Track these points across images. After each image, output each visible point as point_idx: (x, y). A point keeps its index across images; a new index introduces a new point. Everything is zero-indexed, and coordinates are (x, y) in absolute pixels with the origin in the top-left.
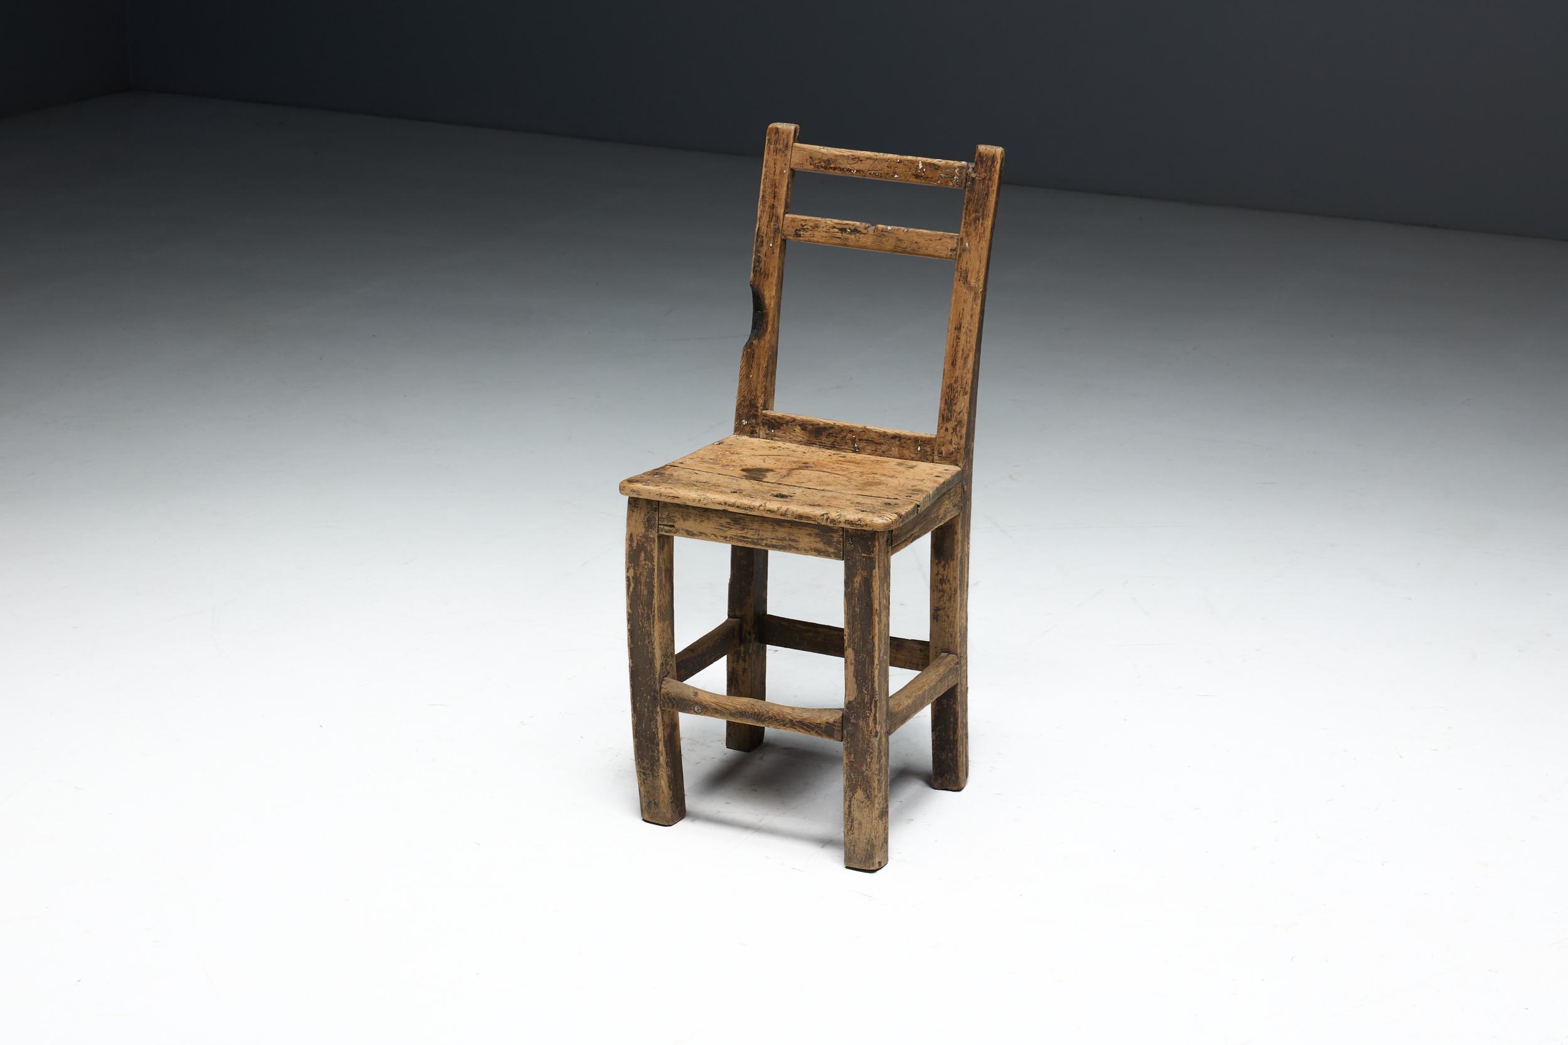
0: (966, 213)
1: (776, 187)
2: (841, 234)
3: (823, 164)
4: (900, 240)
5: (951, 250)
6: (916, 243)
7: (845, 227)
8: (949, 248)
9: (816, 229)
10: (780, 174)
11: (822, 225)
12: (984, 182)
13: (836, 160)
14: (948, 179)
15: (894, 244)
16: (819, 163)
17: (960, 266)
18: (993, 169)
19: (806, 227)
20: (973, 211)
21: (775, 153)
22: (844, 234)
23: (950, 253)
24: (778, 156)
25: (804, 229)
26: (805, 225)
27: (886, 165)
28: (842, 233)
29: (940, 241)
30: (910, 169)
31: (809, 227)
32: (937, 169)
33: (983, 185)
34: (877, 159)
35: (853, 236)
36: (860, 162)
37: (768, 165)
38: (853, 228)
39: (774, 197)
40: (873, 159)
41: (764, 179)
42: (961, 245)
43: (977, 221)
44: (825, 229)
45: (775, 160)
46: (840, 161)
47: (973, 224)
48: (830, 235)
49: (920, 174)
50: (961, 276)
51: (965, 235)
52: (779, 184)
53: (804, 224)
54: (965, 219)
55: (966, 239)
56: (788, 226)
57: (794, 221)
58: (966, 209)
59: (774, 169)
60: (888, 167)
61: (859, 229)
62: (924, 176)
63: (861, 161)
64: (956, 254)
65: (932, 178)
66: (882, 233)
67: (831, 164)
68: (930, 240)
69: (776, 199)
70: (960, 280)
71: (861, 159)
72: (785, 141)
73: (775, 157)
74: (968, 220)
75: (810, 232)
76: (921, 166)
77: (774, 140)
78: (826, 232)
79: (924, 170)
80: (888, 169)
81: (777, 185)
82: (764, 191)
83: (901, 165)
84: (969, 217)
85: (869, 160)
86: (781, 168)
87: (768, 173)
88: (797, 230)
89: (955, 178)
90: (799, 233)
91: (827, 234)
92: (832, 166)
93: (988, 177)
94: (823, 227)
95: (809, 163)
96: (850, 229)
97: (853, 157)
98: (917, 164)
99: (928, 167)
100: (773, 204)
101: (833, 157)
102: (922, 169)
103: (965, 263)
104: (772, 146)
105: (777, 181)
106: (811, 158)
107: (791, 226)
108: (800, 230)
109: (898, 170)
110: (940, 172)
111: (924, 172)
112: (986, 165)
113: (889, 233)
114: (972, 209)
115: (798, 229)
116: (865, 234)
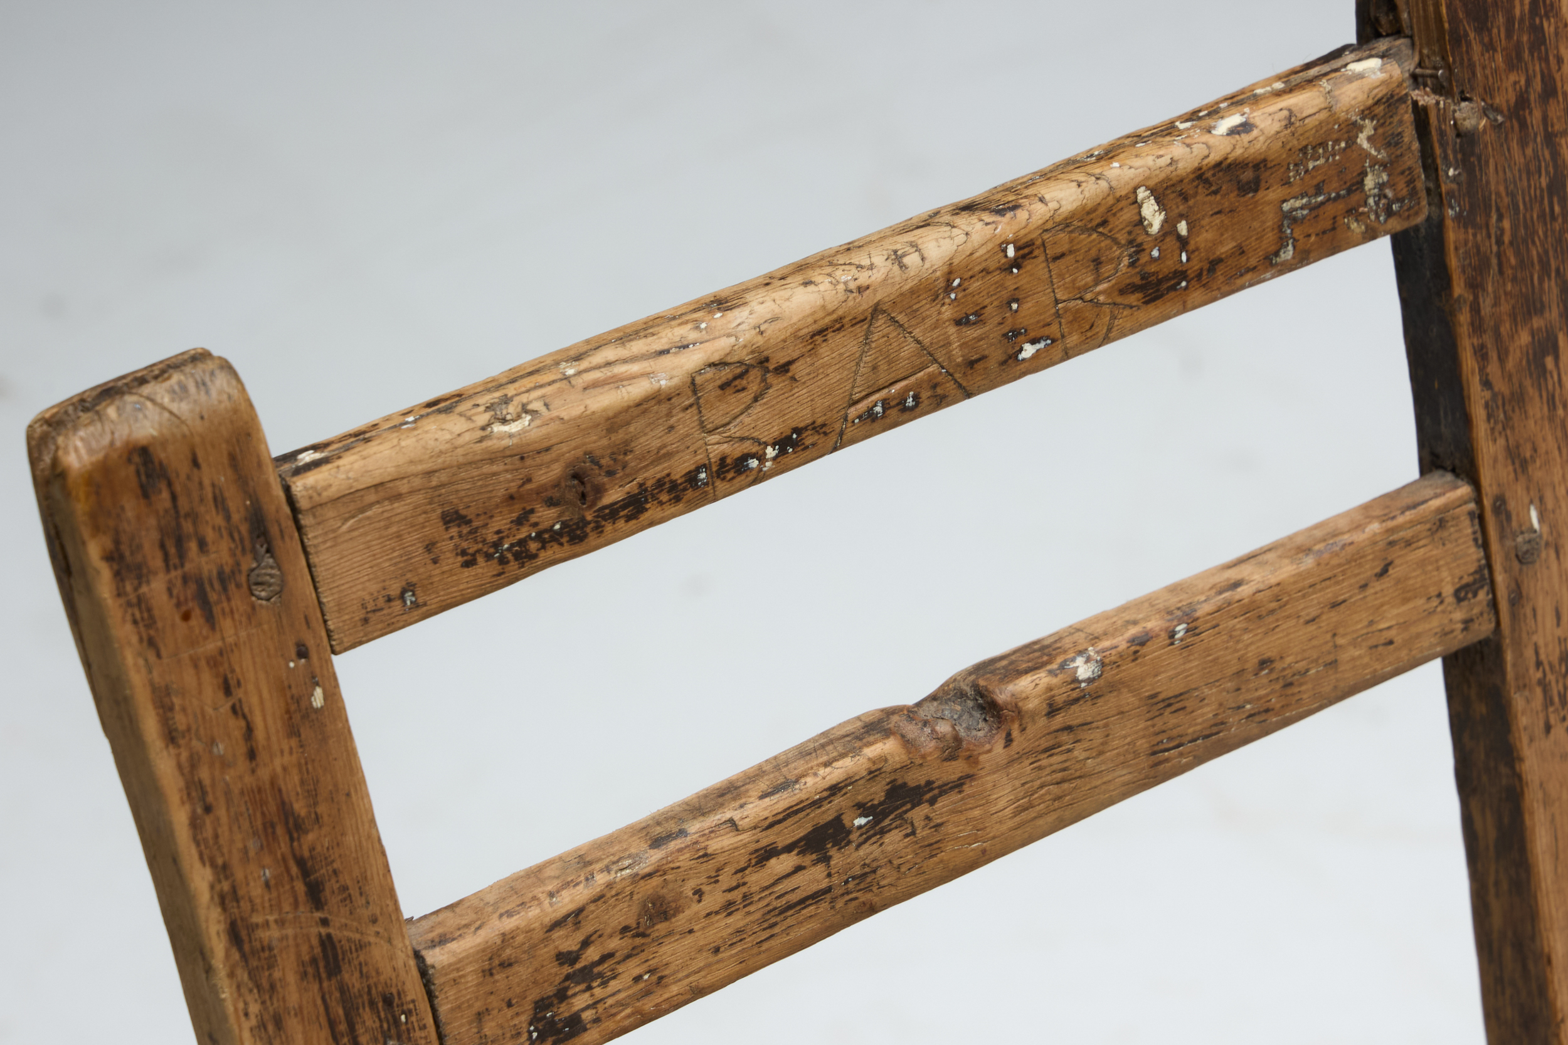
0: (1481, 354)
1: (295, 827)
2: (819, 871)
3: (547, 516)
4: (1168, 703)
5: (1462, 593)
6: (1264, 663)
7: (827, 813)
8: (1448, 590)
9: (662, 927)
10: (293, 731)
11: (691, 885)
12: (1523, 125)
13: (626, 448)
14: (1330, 209)
15: (1143, 744)
16: (519, 522)
17: (1529, 653)
18: (1549, 28)
19: (592, 954)
20: (1513, 317)
21: (197, 620)
22: (838, 859)
23: (1458, 615)
24: (227, 624)
25: (587, 976)
26: (586, 943)
27: (948, 312)
28: (826, 859)
29: (1386, 583)
30: (1097, 262)
31: (614, 944)
32: (1254, 186)
33: (1523, 144)
34: (877, 310)
35: (894, 840)
36: (778, 384)
37: (180, 721)
38: (877, 792)
39: (315, 895)
40: (857, 322)
41: (195, 824)
42: (1502, 537)
43: (1549, 362)
44: (714, 898)
45: (214, 662)
46: (650, 439)
47: (1531, 391)
48: (757, 909)
49: (1169, 266)
50: (1548, 701)
51: (1505, 472)
52: (312, 794)
53: (567, 941)
54: (1487, 384)
55: (1520, 488)
56: (479, 1016)
57: (506, 965)
58: (1477, 327)
59: (236, 726)
60: (961, 322)
61: (914, 778)
62: (1196, 265)
63: (784, 369)
64: (1494, 604)
65: (1241, 251)
66: (1059, 720)
67: (600, 491)
68: (1335, 605)
69: (333, 901)
70: (1548, 728)
71: (781, 358)
72: (237, 505)
73: (211, 646)
74: (1500, 386)
75: (633, 968)
76: (1153, 215)
77: (149, 540)
78: (728, 908)
79: (1183, 228)
80: (972, 333)
81: (300, 807)
82: (226, 899)
83: (1037, 267)
84: (1502, 360)
85: (835, 339)
86: (283, 688)
87: (204, 774)
88: (542, 1005)
89: (1369, 182)
90: (564, 1011)
91: (737, 920)
92: (614, 495)
93: (1537, 85)
94: (699, 893)
95: (450, 561)
96: (862, 808)
97: (726, 374)
98: (1127, 215)
99: (1203, 200)
100: (327, 942)
101: (598, 443)
102: (1169, 228)
103: (1550, 620)
104: (157, 588)
105: (291, 784)
106: (453, 518)
107: (495, 1002)
108: (562, 995)
109: (1027, 312)
110: (1273, 194)
111: (1183, 242)
112: (1510, 21)
113: (1095, 696)
114: (1505, 307)
115: (550, 990)
116: (958, 785)
